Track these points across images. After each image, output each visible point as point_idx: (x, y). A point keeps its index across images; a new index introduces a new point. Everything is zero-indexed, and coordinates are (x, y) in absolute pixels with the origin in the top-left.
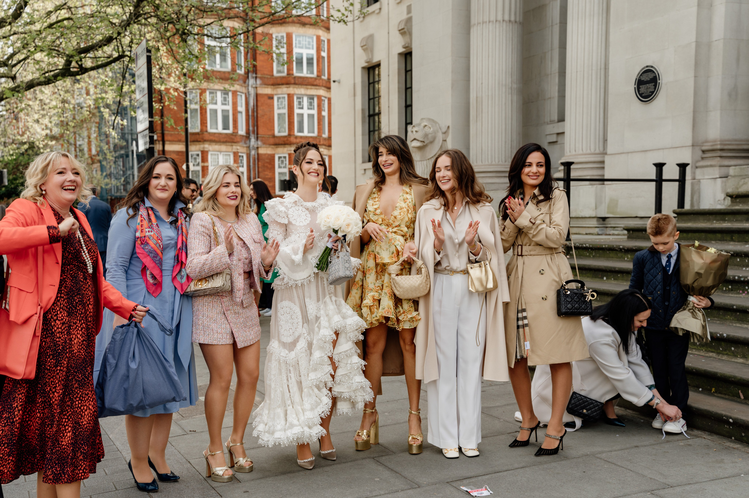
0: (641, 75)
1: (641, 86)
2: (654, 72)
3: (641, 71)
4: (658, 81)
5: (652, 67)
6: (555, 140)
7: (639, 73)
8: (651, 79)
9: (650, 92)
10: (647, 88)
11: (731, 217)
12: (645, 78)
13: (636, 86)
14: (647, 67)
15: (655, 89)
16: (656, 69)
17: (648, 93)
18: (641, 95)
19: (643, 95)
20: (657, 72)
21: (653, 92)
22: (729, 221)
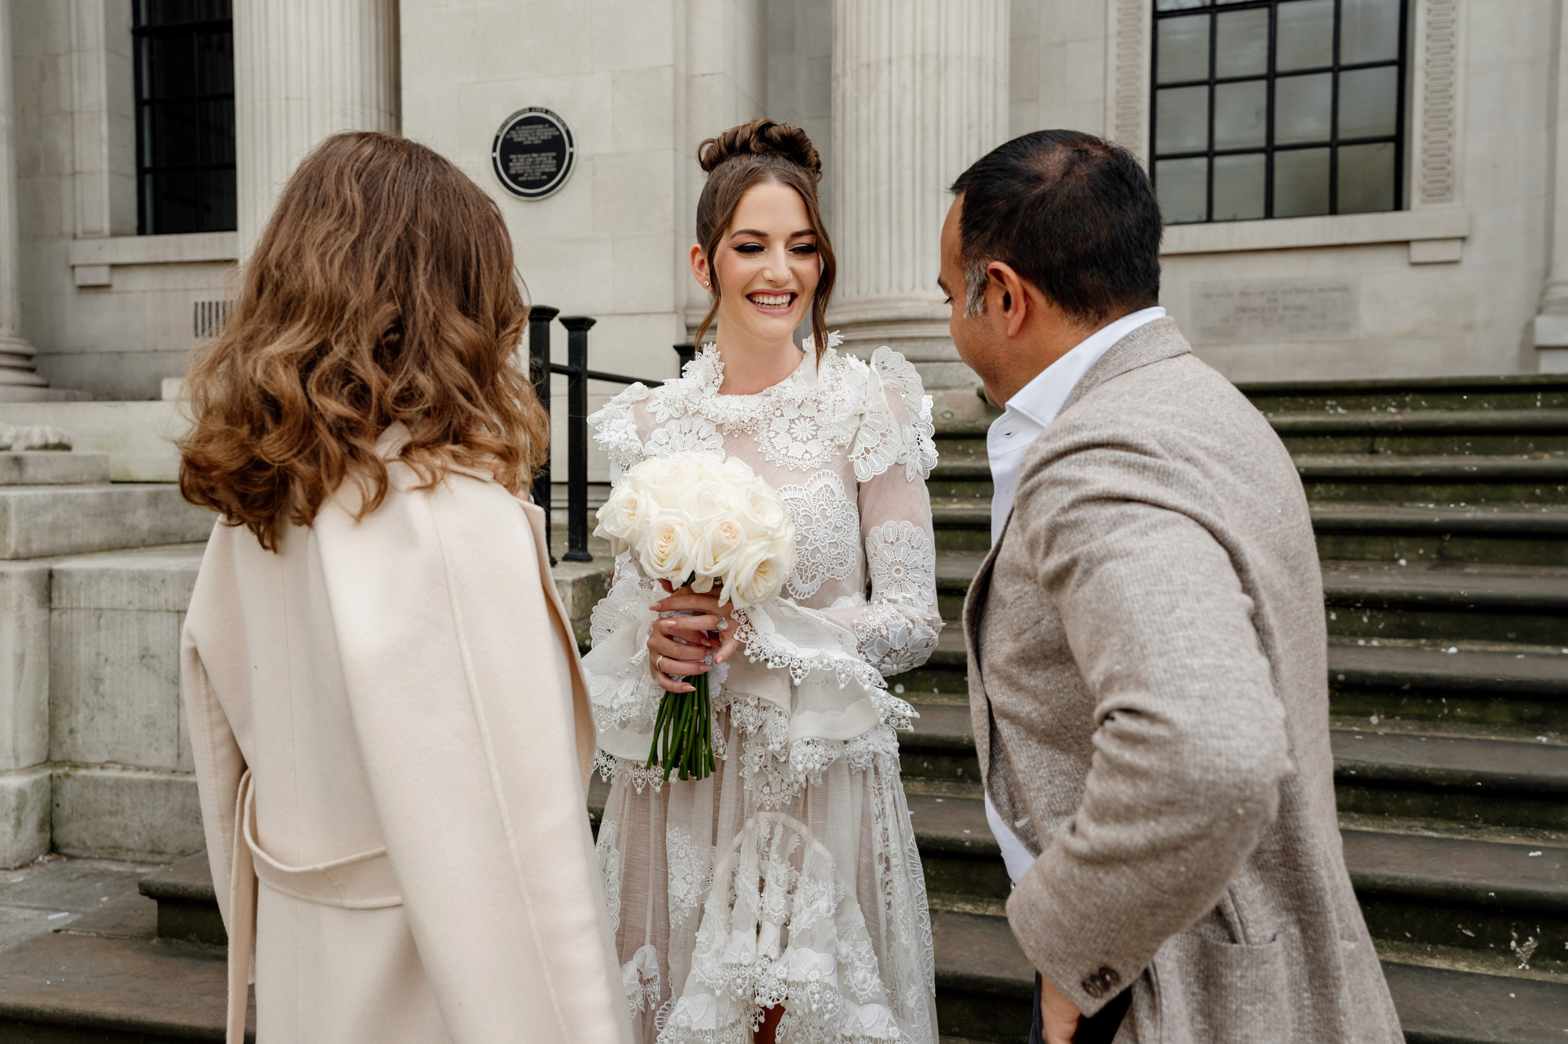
0: (513, 128)
1: (513, 157)
2: (552, 125)
3: (512, 117)
4: (568, 150)
5: (547, 112)
6: (104, 280)
7: (506, 123)
8: (544, 141)
9: (543, 173)
10: (533, 163)
11: (965, 487)
12: (523, 136)
13: (497, 155)
14: (531, 110)
15: (559, 166)
16: (558, 119)
17: (538, 176)
18: (514, 178)
19: (521, 179)
20: (564, 125)
21: (552, 176)
22: (962, 497)
